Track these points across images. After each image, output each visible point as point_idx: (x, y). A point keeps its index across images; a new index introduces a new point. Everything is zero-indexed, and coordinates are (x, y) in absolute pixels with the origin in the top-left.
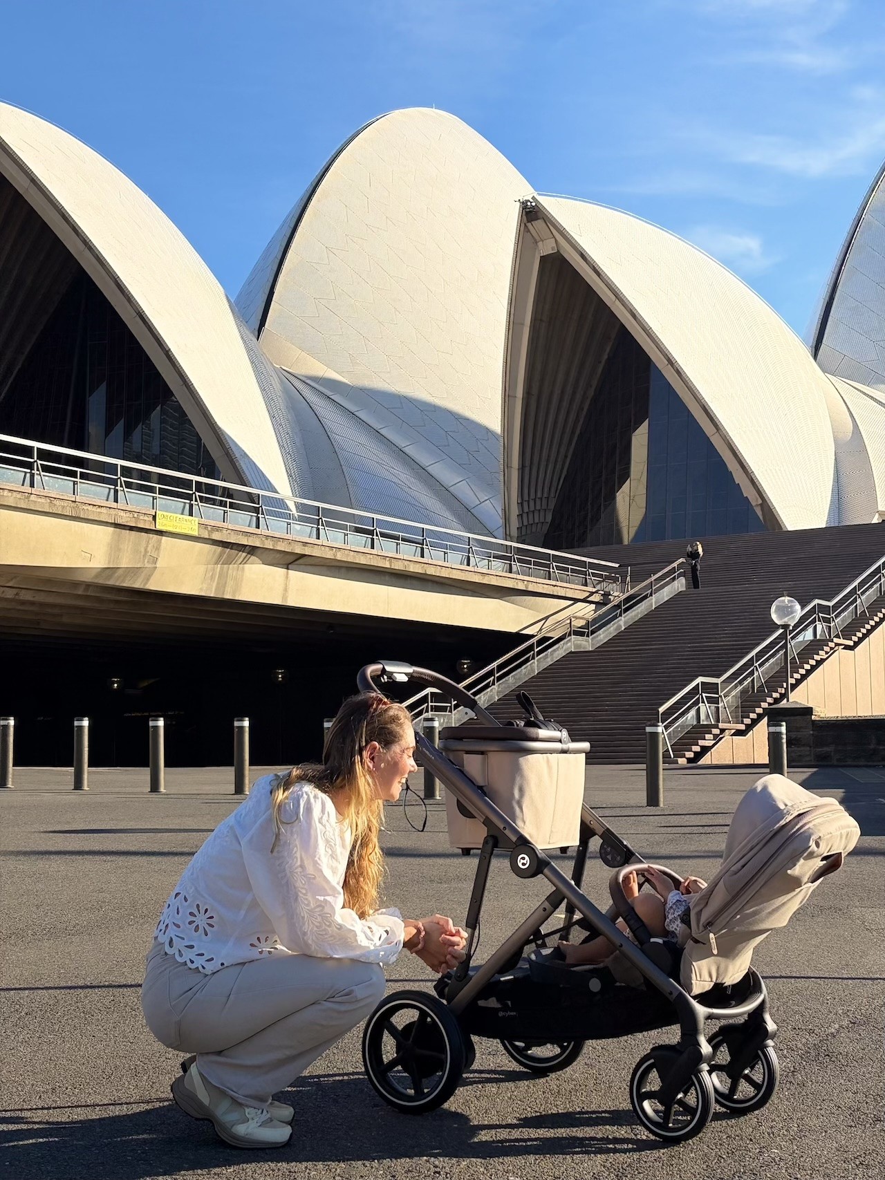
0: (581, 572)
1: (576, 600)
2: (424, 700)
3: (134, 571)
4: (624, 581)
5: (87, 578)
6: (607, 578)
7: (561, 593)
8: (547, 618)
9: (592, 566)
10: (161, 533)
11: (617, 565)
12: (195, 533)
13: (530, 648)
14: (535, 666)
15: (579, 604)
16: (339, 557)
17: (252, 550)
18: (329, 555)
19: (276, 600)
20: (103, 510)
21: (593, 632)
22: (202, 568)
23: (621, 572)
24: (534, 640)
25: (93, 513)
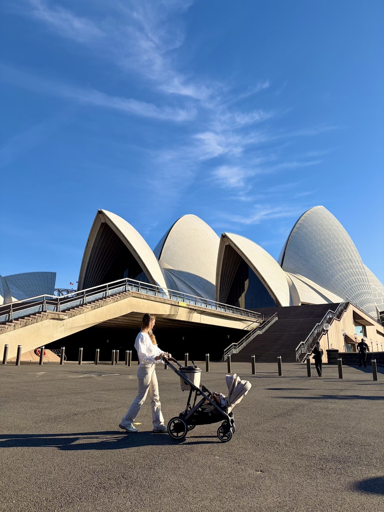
0: (254, 316)
1: (254, 322)
2: (232, 346)
3: (174, 315)
4: (262, 318)
5: (164, 317)
6: (259, 317)
7: (252, 320)
8: (249, 326)
9: (256, 314)
10: (179, 306)
11: (261, 314)
12: (186, 306)
13: (251, 333)
14: (252, 338)
15: (255, 323)
16: (211, 312)
17: (195, 310)
18: (210, 311)
19: (199, 322)
20: (169, 301)
21: (262, 329)
22: (186, 314)
23: (262, 315)
24: (251, 331)
25: (167, 302)
